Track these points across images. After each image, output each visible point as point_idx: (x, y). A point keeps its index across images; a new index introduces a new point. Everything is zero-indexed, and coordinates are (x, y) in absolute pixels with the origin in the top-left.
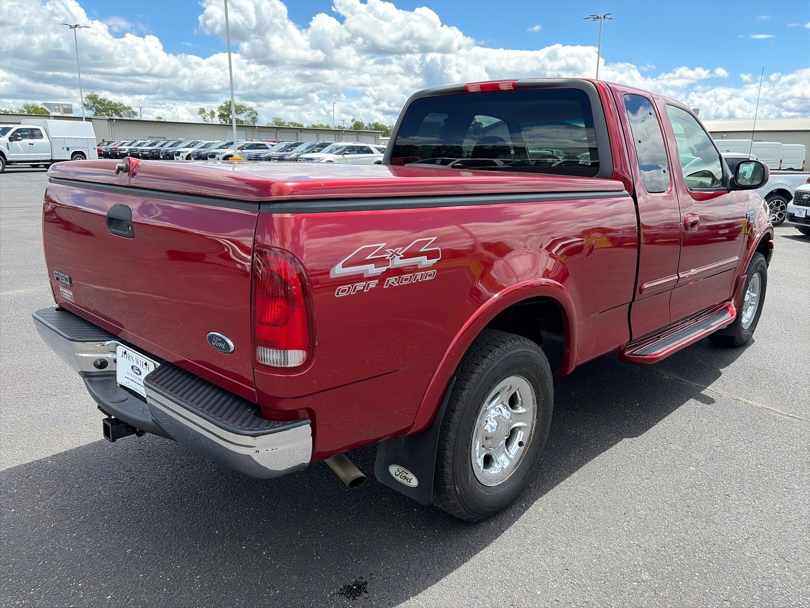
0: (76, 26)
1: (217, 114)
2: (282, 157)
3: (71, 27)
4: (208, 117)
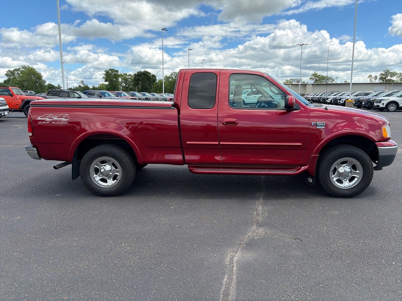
0: (302, 44)
1: (379, 77)
2: (368, 99)
3: (300, 45)
4: (373, 80)
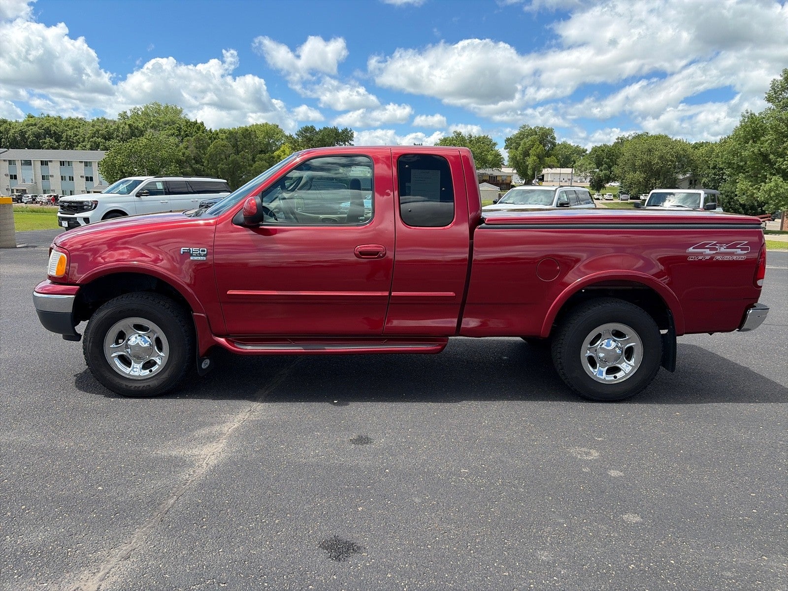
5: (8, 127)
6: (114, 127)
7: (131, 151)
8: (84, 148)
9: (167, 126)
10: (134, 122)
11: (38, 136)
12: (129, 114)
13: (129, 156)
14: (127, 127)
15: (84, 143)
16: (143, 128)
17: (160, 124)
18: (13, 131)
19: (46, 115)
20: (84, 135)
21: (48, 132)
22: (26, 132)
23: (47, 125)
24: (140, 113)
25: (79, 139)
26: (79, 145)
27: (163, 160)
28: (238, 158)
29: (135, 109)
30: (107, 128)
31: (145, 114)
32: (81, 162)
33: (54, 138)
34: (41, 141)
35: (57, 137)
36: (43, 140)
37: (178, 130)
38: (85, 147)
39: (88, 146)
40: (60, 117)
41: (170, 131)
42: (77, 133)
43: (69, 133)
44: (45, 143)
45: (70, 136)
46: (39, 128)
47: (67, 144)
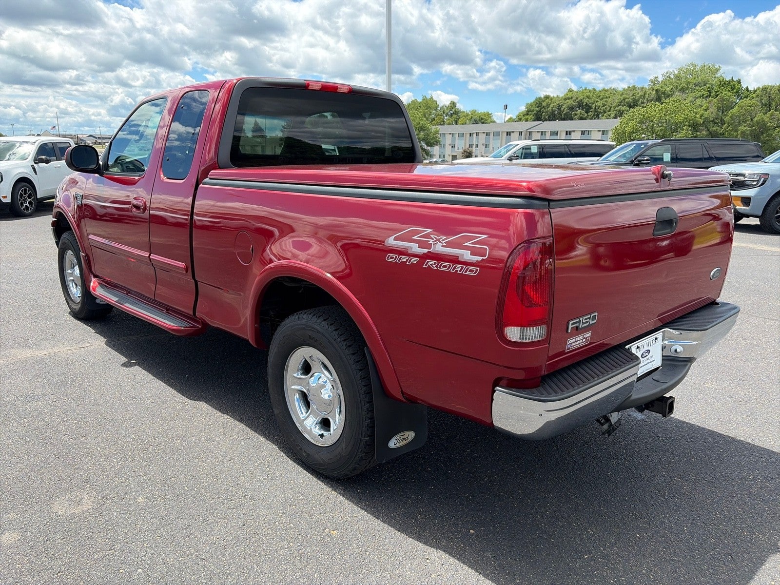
5: (550, 102)
6: (640, 94)
7: (644, 117)
8: (608, 118)
9: (698, 88)
10: (662, 87)
11: (572, 108)
12: (660, 79)
13: (641, 122)
14: (654, 92)
15: (609, 113)
16: (671, 92)
17: (690, 86)
18: (552, 105)
19: (584, 89)
20: (611, 104)
21: (580, 105)
22: (562, 105)
23: (582, 97)
24: (672, 77)
25: (606, 108)
26: (605, 115)
27: (676, 124)
28: (766, 118)
29: (667, 73)
30: (633, 95)
31: (678, 77)
32: (599, 131)
33: (584, 109)
34: (573, 113)
35: (588, 108)
36: (575, 112)
37: (708, 91)
38: (610, 116)
39: (613, 115)
40: (594, 89)
41: (700, 93)
42: (606, 103)
43: (598, 104)
44: (576, 114)
45: (599, 107)
46: (574, 101)
47: (594, 115)
